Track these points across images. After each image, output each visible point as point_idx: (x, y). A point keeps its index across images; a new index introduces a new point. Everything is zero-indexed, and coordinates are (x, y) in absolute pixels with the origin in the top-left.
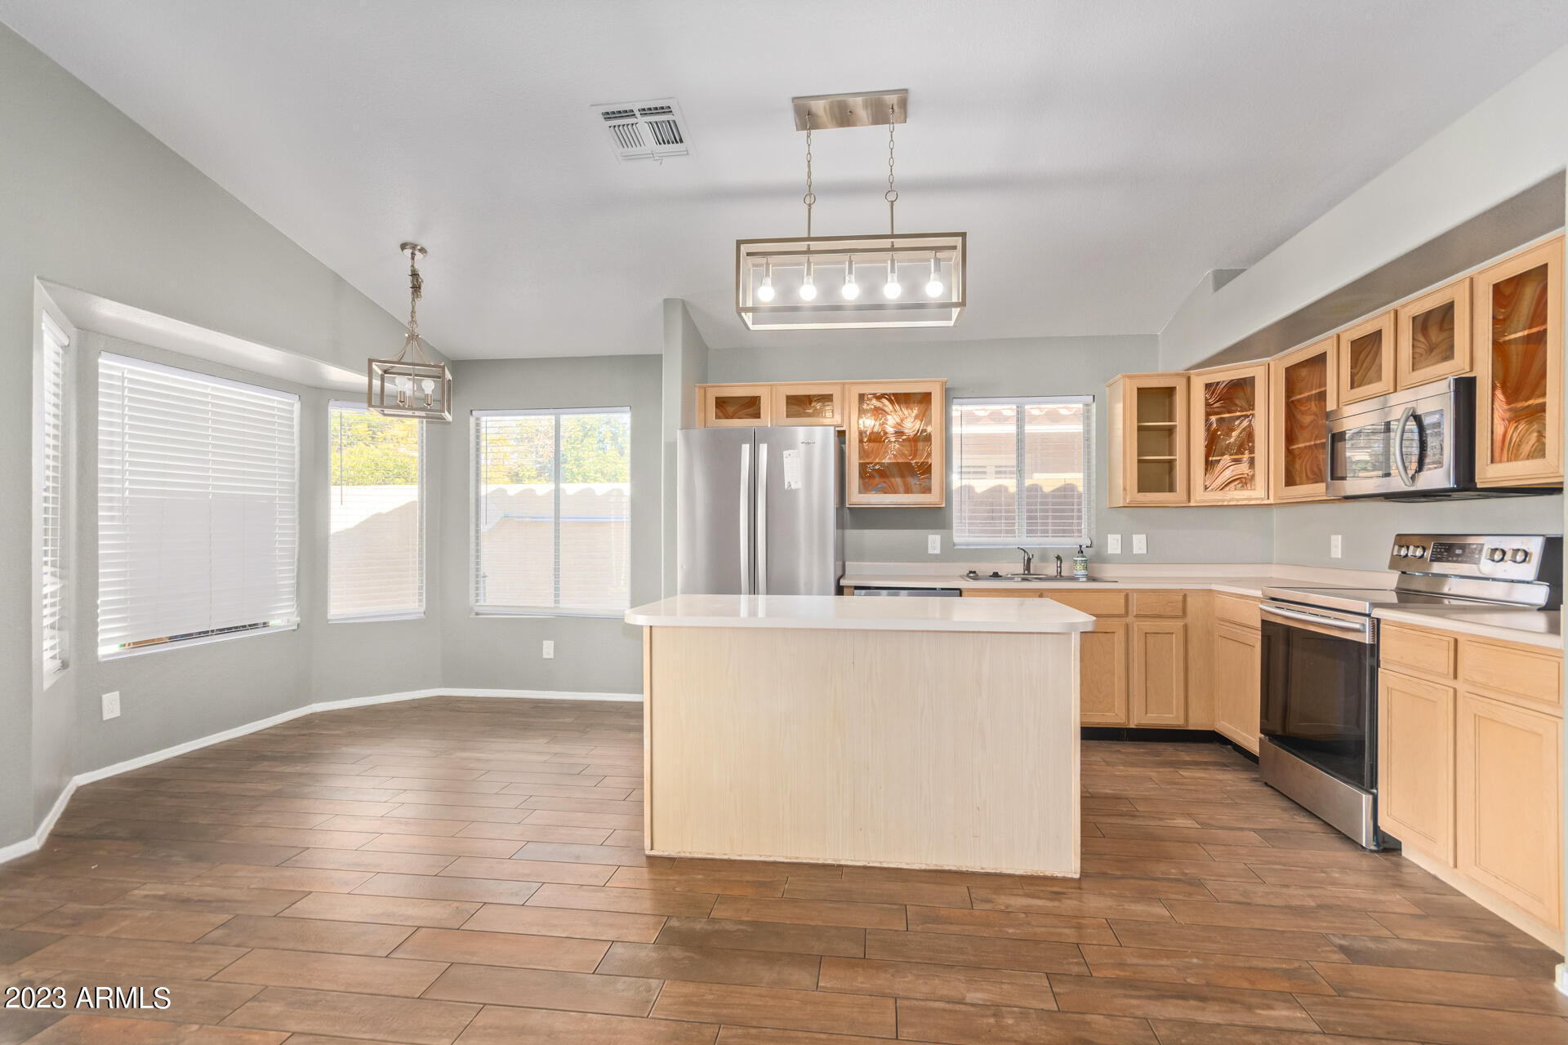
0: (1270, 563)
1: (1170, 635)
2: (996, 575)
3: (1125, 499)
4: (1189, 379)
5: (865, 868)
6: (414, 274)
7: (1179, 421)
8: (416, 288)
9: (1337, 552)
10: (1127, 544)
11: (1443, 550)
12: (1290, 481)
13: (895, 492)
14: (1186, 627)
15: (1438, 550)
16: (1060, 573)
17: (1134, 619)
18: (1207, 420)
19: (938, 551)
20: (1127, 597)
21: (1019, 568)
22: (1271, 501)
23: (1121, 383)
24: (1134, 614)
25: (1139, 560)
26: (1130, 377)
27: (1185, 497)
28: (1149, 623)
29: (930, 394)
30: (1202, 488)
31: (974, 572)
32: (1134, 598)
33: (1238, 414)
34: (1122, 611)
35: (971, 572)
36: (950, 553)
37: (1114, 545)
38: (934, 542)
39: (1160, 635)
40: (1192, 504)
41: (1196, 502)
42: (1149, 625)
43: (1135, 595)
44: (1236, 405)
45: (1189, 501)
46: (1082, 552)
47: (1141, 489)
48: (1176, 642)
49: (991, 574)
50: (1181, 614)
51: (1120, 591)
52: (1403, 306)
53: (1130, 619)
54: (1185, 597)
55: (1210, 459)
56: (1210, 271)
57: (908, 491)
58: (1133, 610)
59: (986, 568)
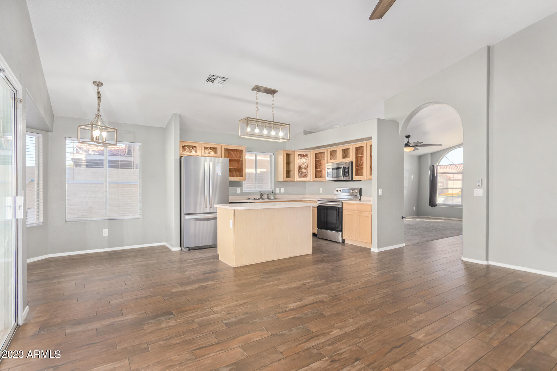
0: (305, 194)
2: (255, 199)
3: (283, 179)
4: (295, 152)
5: (278, 260)
6: (99, 93)
7: (293, 162)
8: (99, 98)
9: (321, 191)
10: (280, 190)
12: (316, 177)
13: (234, 176)
19: (239, 193)
21: (260, 197)
22: (311, 181)
23: (282, 152)
25: (283, 194)
26: (284, 151)
27: (294, 179)
29: (242, 150)
30: (297, 178)
35: (248, 198)
36: (242, 194)
37: (278, 191)
38: (238, 191)
41: (296, 180)
46: (273, 192)
49: (253, 198)
52: (341, 147)
55: (299, 171)
56: (303, 130)
57: (237, 176)
59: (252, 197)
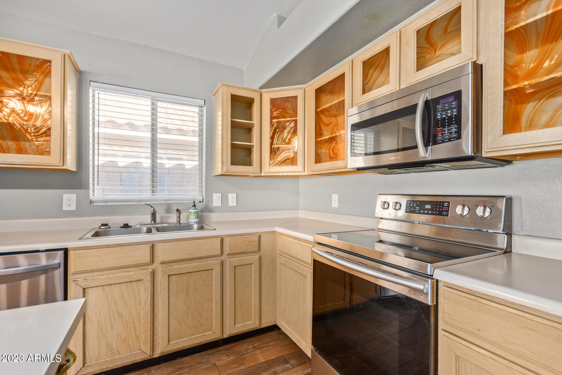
0: (298, 209)
1: (251, 265)
2: (126, 227)
3: (222, 169)
4: (261, 95)
7: (255, 120)
9: (335, 204)
10: (225, 199)
11: (415, 205)
12: (318, 160)
13: (4, 152)
14: (260, 258)
15: (411, 205)
16: (179, 222)
17: (227, 257)
18: (271, 122)
19: (74, 208)
20: (222, 240)
21: (148, 219)
22: (306, 173)
23: (221, 89)
24: (227, 253)
25: (232, 210)
26: (227, 86)
27: (259, 170)
28: (237, 259)
30: (268, 165)
31: (107, 225)
32: (227, 241)
33: (288, 119)
34: (218, 252)
35: (103, 225)
37: (216, 201)
38: (69, 200)
39: (244, 266)
40: (263, 174)
41: (265, 173)
42: (236, 260)
43: (228, 238)
44: (287, 113)
45: (261, 173)
46: (195, 206)
47: (233, 163)
48: (254, 269)
49: (122, 225)
50: (257, 249)
51: (217, 237)
53: (224, 257)
54: (260, 237)
55: (273, 146)
56: (276, 15)
57: (21, 152)
58: (227, 250)
59: (116, 220)
